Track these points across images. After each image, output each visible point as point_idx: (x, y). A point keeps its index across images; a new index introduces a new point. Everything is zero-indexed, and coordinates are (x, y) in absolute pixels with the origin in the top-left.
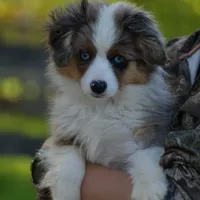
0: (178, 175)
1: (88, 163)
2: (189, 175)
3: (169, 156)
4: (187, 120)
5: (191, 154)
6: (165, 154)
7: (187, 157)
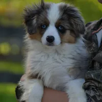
0: (92, 94)
1: (45, 87)
2: (98, 94)
3: (87, 84)
4: (97, 65)
5: (99, 82)
6: (85, 83)
7: (97, 84)
